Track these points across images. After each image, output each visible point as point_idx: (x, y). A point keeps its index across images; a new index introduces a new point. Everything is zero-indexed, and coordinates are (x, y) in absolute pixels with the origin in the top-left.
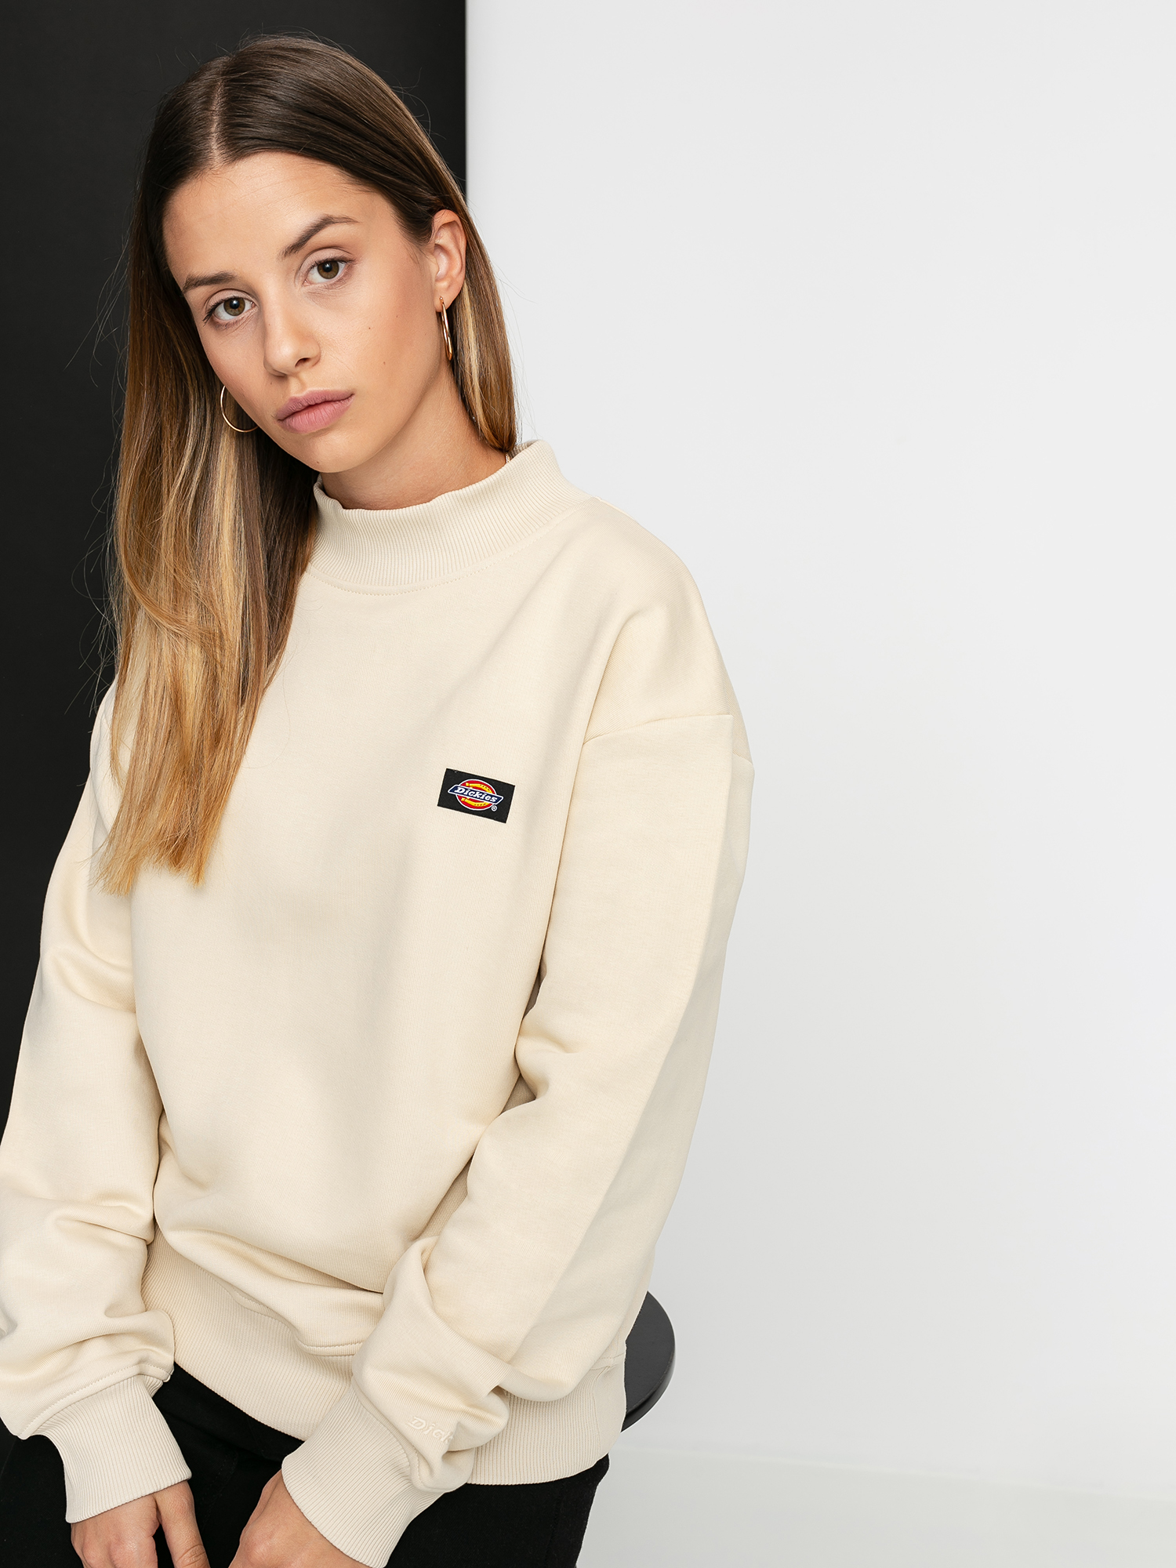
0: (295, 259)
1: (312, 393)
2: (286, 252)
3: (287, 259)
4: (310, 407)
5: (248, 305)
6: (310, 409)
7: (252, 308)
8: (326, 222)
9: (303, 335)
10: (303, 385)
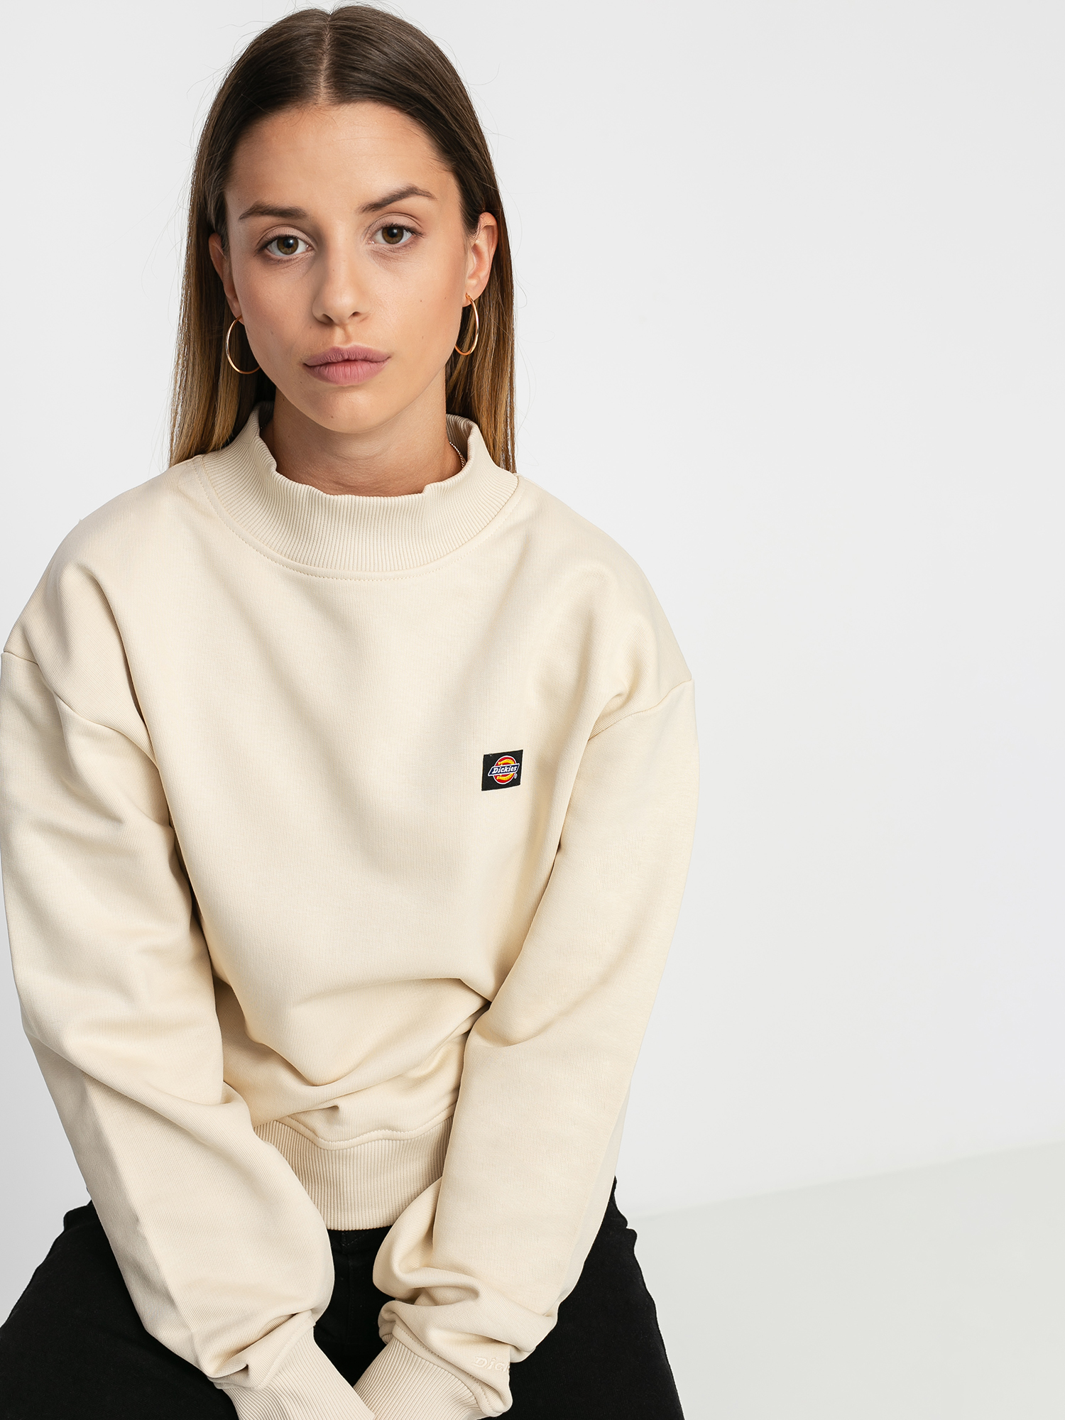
0: (371, 218)
1: (357, 347)
2: (366, 208)
3: (364, 214)
4: (348, 360)
5: (301, 247)
6: (347, 364)
7: (307, 251)
8: (411, 192)
9: (361, 290)
10: (348, 338)
